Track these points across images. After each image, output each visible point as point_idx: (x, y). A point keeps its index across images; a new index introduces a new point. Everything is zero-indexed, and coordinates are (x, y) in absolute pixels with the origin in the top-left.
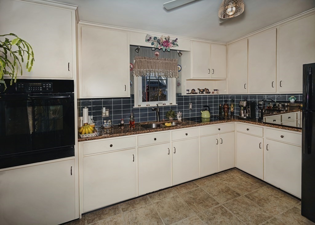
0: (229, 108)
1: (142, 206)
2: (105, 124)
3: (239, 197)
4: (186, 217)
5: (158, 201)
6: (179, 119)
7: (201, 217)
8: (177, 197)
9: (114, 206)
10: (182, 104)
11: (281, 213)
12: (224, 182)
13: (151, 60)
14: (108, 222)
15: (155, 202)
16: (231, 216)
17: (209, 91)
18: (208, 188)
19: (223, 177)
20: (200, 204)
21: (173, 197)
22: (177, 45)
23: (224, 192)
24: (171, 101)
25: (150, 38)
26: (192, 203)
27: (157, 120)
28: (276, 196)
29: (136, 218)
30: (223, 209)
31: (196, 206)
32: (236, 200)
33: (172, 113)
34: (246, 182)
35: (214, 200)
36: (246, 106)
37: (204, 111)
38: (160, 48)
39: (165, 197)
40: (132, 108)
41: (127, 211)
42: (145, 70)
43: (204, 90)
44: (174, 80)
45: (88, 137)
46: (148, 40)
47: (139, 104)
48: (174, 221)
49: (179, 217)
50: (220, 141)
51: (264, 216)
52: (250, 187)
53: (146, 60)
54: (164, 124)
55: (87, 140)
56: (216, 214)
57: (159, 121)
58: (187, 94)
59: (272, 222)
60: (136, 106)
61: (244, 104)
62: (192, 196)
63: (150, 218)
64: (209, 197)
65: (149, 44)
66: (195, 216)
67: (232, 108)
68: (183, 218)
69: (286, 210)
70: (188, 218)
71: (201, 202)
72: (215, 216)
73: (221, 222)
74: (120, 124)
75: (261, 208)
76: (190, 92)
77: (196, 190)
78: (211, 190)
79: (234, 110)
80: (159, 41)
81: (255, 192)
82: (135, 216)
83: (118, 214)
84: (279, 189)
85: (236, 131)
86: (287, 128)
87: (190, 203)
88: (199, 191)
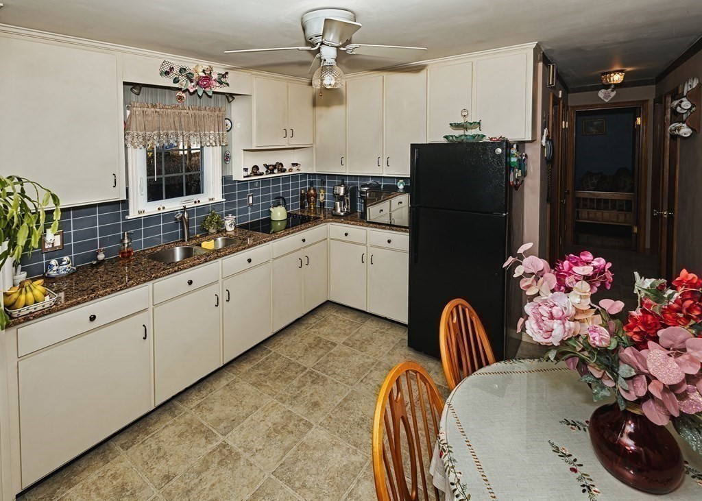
0: (316, 196)
1: (167, 423)
2: (55, 268)
3: (335, 349)
4: (257, 409)
5: (199, 401)
6: (230, 229)
7: (281, 399)
8: (234, 382)
9: (100, 449)
10: (233, 196)
11: (387, 353)
12: (312, 330)
13: (169, 110)
14: (93, 484)
15: (192, 406)
16: (325, 380)
17: (284, 167)
18: (287, 349)
19: (310, 322)
20: (278, 380)
21: (227, 385)
22: (228, 84)
23: (313, 348)
24: (213, 192)
25: (172, 69)
26: (264, 383)
27: (184, 237)
28: (382, 330)
29: (159, 449)
30: (314, 375)
31: (271, 386)
32: (331, 354)
33: (215, 219)
34: (344, 321)
35: (299, 366)
36: (344, 194)
37: (276, 206)
38: (192, 91)
39: (211, 391)
40: (124, 219)
41: (135, 446)
42: (155, 132)
43: (274, 167)
44: (218, 150)
45: (33, 311)
46: (167, 73)
47: (141, 209)
48: (236, 424)
49: (244, 414)
50: (305, 261)
51: (367, 365)
52: (349, 327)
53: (157, 110)
54: (200, 245)
55: (30, 320)
56: (304, 385)
57: (188, 240)
58: (244, 177)
59: (376, 369)
60: (133, 214)
61: (342, 191)
62: (262, 372)
63: (190, 437)
64: (290, 363)
65: (168, 82)
66: (272, 402)
67: (322, 195)
68: (251, 413)
69: (392, 345)
70: (260, 409)
71: (280, 376)
72: (303, 389)
73: (312, 394)
74: (95, 263)
75: (363, 354)
76: (250, 171)
77: (267, 359)
78: (293, 350)
79: (325, 199)
80: (190, 78)
81: (356, 333)
82: (156, 447)
83: (112, 459)
84: (386, 319)
85: (328, 239)
86: (395, 228)
87: (261, 385)
88: (273, 359)
